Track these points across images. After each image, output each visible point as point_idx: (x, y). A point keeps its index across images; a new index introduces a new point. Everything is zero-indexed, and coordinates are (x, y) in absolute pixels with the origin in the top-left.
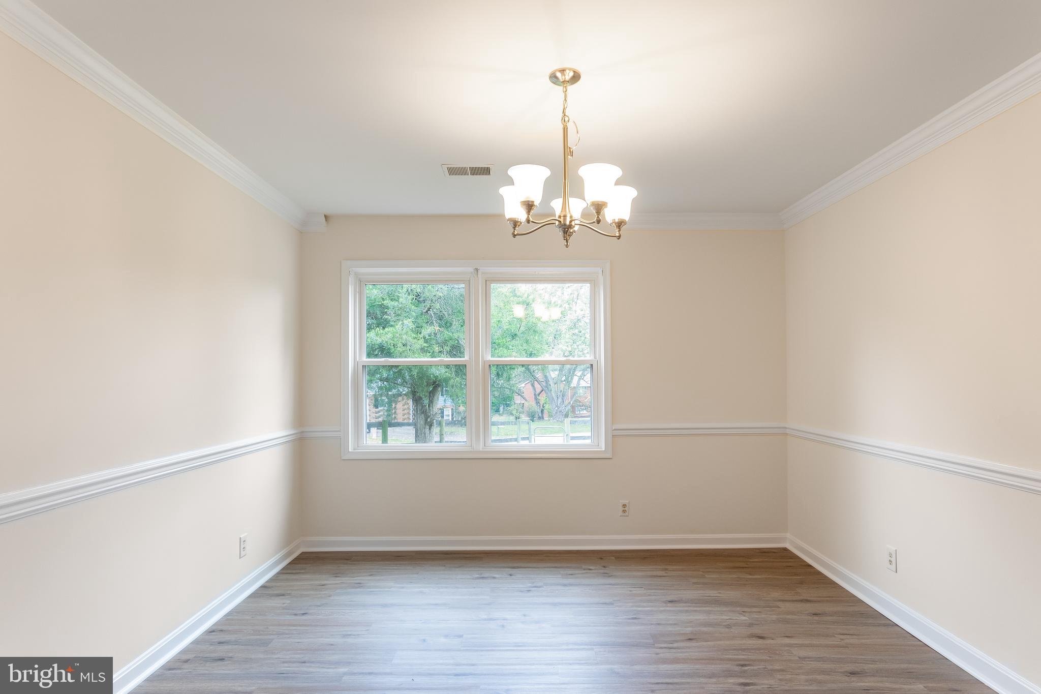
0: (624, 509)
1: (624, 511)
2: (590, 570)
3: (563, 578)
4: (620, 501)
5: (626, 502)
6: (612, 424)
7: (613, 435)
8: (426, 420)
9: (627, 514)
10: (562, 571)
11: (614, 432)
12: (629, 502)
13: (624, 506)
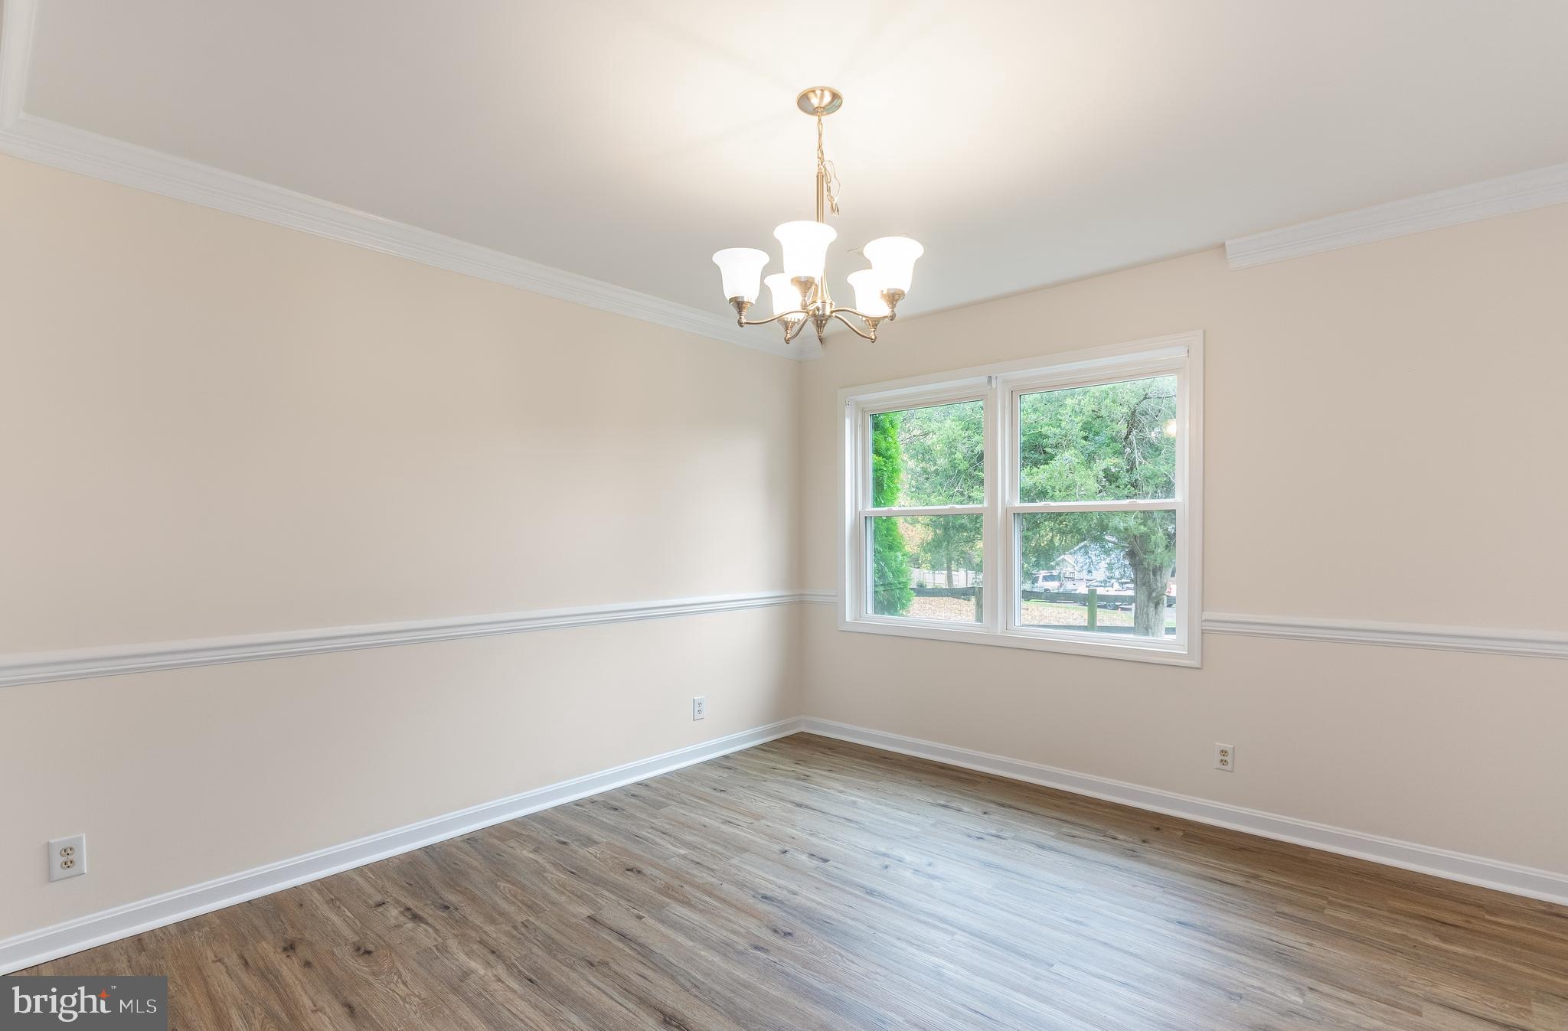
0: (1223, 758)
1: (1224, 762)
2: (1115, 838)
3: (1057, 838)
4: (1217, 744)
5: (1228, 746)
6: (1203, 611)
7: (1202, 630)
8: (1150, 594)
9: (1229, 767)
10: (1066, 829)
11: (1204, 624)
12: (1234, 748)
13: (1224, 753)
